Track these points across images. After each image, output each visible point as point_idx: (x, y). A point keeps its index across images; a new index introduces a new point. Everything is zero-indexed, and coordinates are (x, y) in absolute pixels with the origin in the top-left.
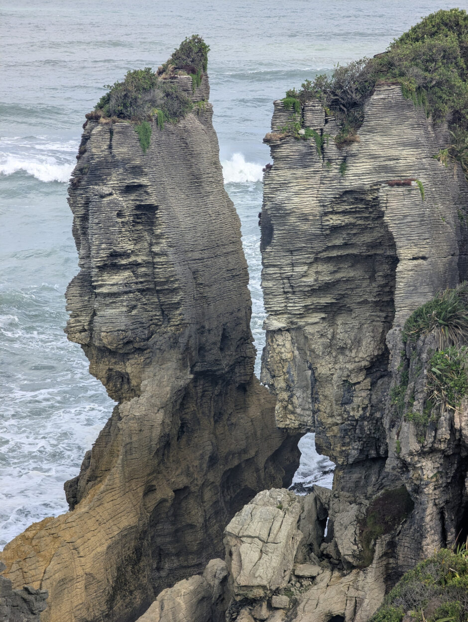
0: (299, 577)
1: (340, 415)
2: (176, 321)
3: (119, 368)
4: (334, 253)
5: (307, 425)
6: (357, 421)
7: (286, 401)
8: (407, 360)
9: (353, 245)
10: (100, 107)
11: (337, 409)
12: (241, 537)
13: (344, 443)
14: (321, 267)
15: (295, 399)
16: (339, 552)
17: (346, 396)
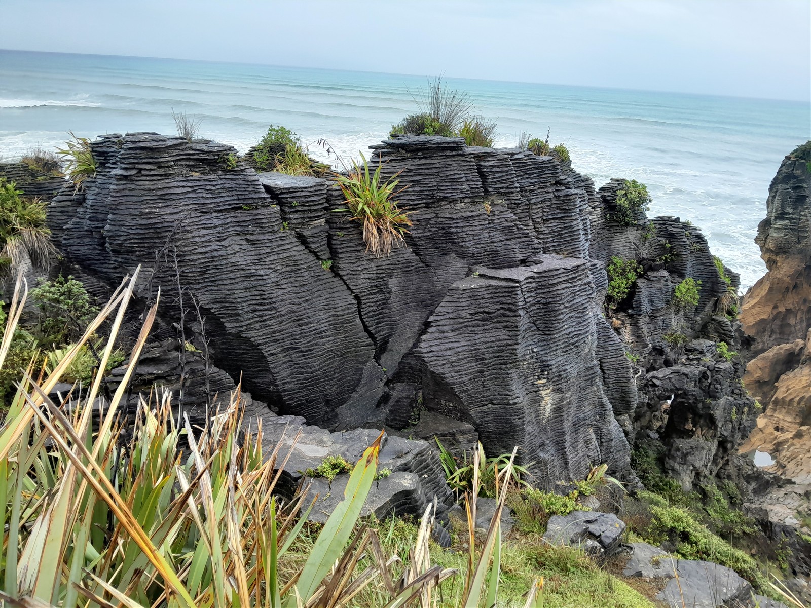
2: (804, 243)
3: (774, 258)
10: (792, 153)
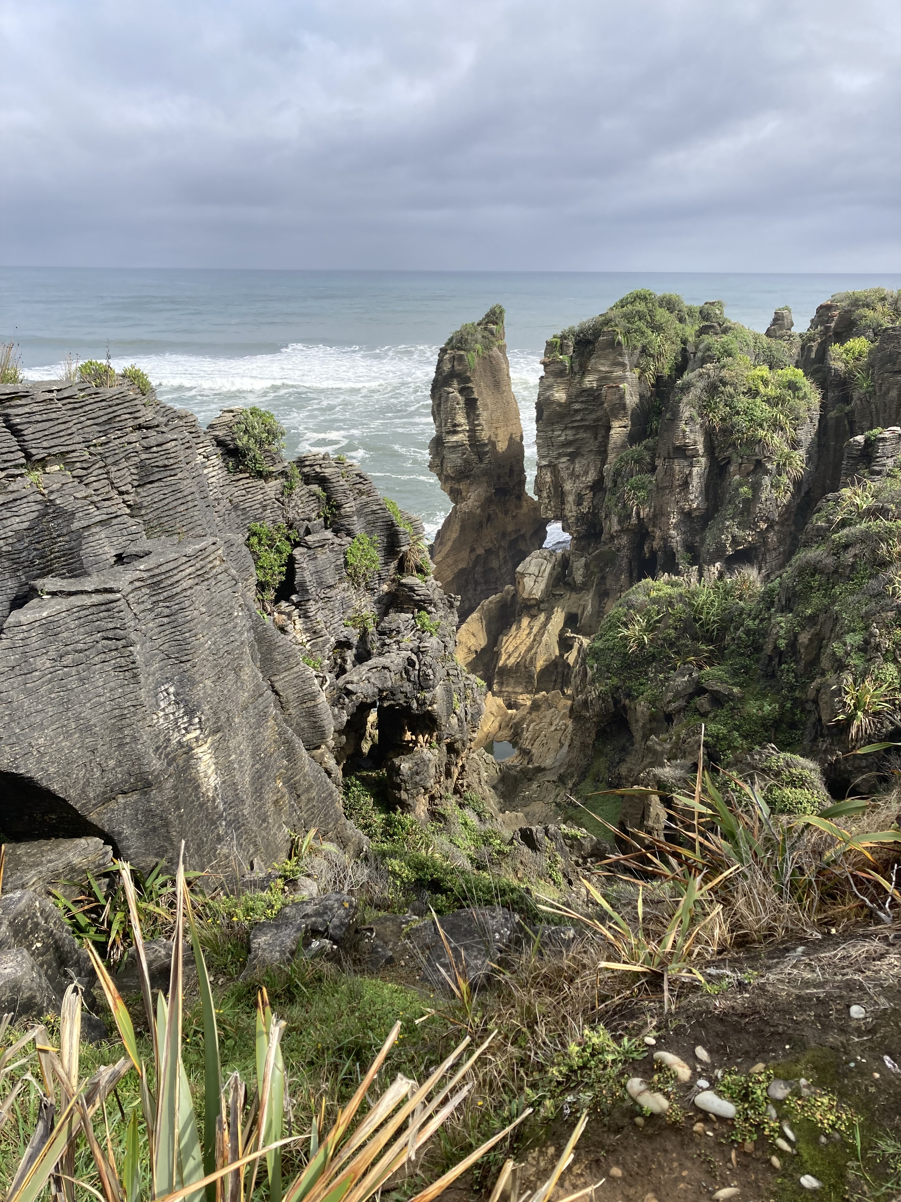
0: (554, 595)
1: (575, 511)
3: (456, 486)
4: (575, 424)
5: (557, 517)
6: (585, 514)
7: (547, 504)
8: (615, 482)
9: (586, 420)
10: (447, 344)
11: (574, 508)
12: (524, 574)
13: (577, 526)
14: (569, 432)
15: (552, 503)
16: (575, 582)
17: (579, 501)
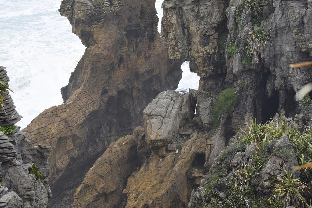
0: (182, 136)
1: (202, 52)
2: (116, 4)
3: (87, 29)
5: (185, 58)
6: (211, 55)
7: (174, 45)
8: (236, 24)
11: (200, 49)
12: (151, 115)
13: (205, 66)
15: (179, 44)
16: (202, 122)
17: (205, 42)
